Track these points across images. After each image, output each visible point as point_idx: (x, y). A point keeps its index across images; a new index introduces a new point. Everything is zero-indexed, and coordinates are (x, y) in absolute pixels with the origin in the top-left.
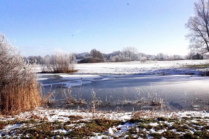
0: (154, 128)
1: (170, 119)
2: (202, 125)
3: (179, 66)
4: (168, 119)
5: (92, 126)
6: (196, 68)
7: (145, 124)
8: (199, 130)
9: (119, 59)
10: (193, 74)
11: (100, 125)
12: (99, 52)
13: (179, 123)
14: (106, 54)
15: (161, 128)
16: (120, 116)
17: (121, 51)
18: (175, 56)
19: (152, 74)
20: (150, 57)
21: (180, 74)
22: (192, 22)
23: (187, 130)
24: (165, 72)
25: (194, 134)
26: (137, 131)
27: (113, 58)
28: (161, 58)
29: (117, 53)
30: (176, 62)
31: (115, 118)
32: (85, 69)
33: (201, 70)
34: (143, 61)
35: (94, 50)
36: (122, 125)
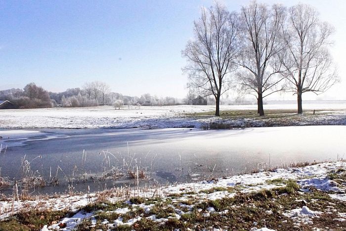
0: (121, 218)
1: (149, 200)
2: (193, 204)
3: (173, 115)
4: (147, 200)
5: (10, 228)
6: (197, 118)
7: (108, 212)
8: (187, 211)
9: (78, 103)
10: (193, 127)
11: (27, 223)
12: (40, 90)
13: (162, 205)
14: (55, 94)
15: (133, 215)
16: (73, 201)
17: (81, 89)
18: (168, 99)
19: (131, 127)
20: (130, 100)
21: (175, 127)
22: (192, 48)
23: (171, 214)
24: (151, 125)
25: (180, 219)
26: (92, 225)
27: (68, 101)
28: (147, 102)
29: (73, 92)
30: (169, 108)
31: (64, 206)
32: (13, 119)
33: (203, 120)
34: (118, 106)
35: (32, 86)
36: (70, 217)
